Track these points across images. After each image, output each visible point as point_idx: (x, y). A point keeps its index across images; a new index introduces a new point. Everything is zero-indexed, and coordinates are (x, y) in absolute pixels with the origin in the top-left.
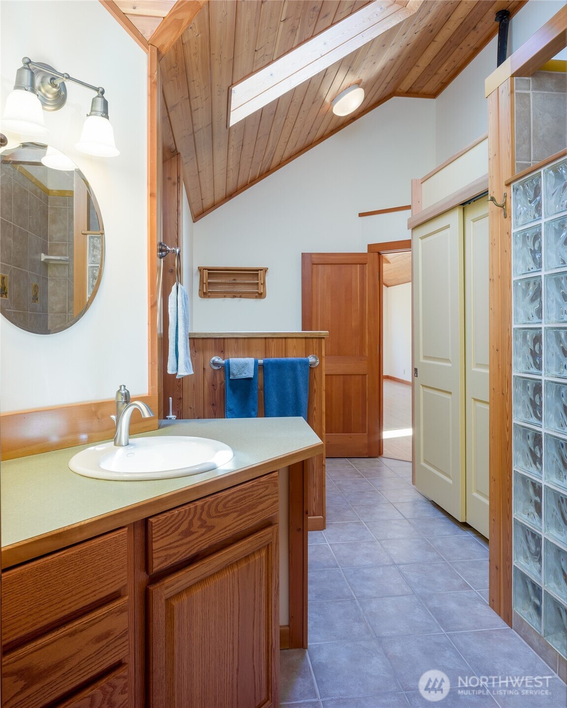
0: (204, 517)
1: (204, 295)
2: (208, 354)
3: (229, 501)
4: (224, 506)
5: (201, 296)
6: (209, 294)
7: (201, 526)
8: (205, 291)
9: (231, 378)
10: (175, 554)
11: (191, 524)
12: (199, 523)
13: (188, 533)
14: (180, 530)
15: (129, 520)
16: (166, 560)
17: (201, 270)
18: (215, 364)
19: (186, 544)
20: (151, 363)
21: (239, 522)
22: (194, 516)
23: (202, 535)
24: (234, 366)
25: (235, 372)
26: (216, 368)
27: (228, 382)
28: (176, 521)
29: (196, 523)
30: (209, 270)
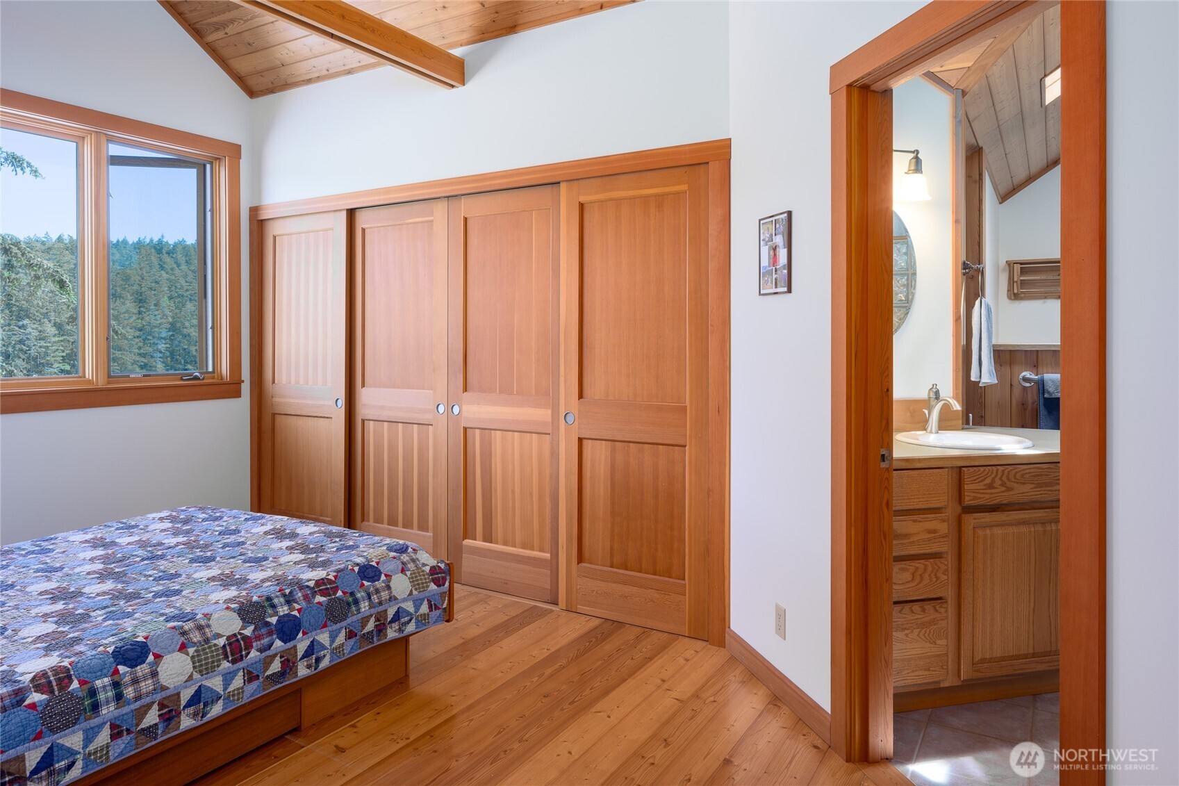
0: (1004, 478)
1: (1014, 296)
2: (1016, 368)
3: (1026, 473)
4: (1022, 476)
5: (1010, 298)
6: (1023, 295)
7: (1002, 485)
8: (1016, 291)
9: (1045, 396)
10: (981, 498)
11: (993, 480)
12: (1000, 482)
13: (990, 486)
14: (984, 483)
15: (949, 464)
16: (974, 499)
17: (1010, 264)
18: (1025, 379)
19: (989, 494)
20: (956, 370)
21: (1036, 493)
22: (996, 476)
23: (1003, 492)
24: (1050, 382)
25: (1051, 390)
26: (1028, 385)
27: (1042, 401)
28: (982, 475)
29: (998, 482)
30: (1021, 264)
